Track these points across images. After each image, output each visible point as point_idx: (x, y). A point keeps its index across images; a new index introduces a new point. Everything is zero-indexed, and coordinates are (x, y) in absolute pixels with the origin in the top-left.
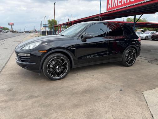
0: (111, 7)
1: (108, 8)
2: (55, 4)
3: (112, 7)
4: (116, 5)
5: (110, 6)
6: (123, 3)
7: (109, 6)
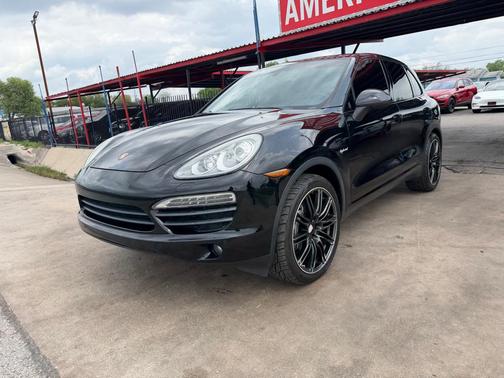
0: (297, 20)
1: (287, 23)
2: (35, 17)
3: (303, 18)
4: (317, 14)
5: (295, 15)
6: (340, 7)
7: (289, 16)
